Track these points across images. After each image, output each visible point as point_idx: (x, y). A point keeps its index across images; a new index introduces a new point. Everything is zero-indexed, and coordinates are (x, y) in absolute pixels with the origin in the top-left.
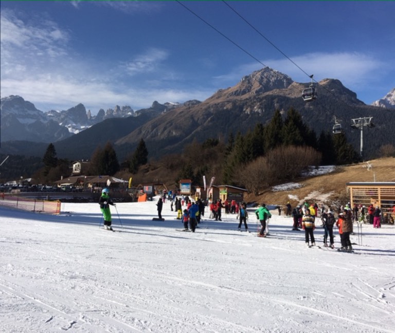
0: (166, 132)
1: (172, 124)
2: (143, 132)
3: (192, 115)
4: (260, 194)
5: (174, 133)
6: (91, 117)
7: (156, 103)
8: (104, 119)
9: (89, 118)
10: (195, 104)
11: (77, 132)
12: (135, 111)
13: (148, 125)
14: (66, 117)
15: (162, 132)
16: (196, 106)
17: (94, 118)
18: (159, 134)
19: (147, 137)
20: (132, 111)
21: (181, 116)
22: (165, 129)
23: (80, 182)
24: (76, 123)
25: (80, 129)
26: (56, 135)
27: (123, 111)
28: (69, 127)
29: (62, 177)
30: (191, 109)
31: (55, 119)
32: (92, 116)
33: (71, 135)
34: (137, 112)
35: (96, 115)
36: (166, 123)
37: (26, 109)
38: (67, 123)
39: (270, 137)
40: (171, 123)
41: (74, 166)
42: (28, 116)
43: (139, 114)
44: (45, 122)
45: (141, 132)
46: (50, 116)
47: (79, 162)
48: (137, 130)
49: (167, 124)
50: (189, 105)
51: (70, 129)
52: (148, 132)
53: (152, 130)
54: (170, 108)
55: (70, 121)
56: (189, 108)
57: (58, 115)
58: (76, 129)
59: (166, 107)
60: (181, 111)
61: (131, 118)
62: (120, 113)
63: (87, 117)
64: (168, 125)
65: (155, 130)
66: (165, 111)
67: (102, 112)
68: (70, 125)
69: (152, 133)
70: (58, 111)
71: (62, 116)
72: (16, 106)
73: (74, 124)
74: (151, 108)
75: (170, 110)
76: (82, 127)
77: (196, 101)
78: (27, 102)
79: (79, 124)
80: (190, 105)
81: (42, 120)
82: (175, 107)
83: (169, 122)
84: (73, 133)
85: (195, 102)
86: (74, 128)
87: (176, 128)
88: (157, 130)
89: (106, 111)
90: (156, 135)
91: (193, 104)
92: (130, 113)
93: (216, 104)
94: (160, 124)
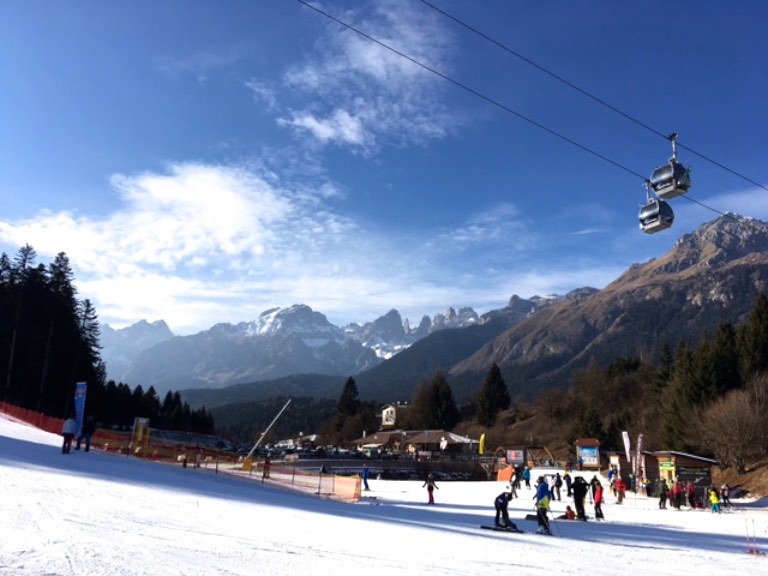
0: (537, 348)
1: (546, 334)
2: (497, 350)
3: (583, 316)
4: (750, 471)
5: (552, 350)
6: (410, 330)
7: (515, 298)
8: (430, 332)
9: (406, 331)
10: (588, 294)
11: (388, 356)
12: (479, 315)
13: (504, 337)
14: (372, 332)
15: (530, 349)
16: (589, 298)
17: (414, 332)
18: (525, 352)
19: (504, 359)
20: (475, 315)
21: (563, 319)
22: (534, 342)
23: (393, 442)
24: (387, 342)
25: (393, 351)
26: (357, 362)
27: (460, 317)
28: (377, 348)
29: (364, 433)
30: (581, 304)
31: (355, 337)
32: (412, 327)
33: (380, 362)
34: (485, 316)
35: (418, 326)
36: (535, 332)
37: (314, 325)
38: (373, 342)
39: (751, 350)
40: (544, 331)
41: (385, 412)
42: (318, 335)
43: (488, 319)
44: (342, 343)
45: (492, 351)
46: (348, 333)
47: (394, 406)
48: (485, 348)
49: (538, 333)
50: (575, 297)
51: (378, 353)
52: (505, 349)
53: (511, 347)
54: (541, 304)
55: (379, 339)
56: (577, 302)
57: (360, 330)
58: (388, 351)
59: (534, 304)
60: (561, 309)
61: (474, 326)
62: (456, 320)
63: (403, 332)
64: (539, 337)
65: (516, 346)
66: (533, 311)
67: (426, 320)
68: (378, 345)
69: (510, 352)
70: (360, 324)
71: (367, 332)
72: (301, 320)
73: (384, 344)
74: (507, 308)
75: (541, 308)
76: (397, 348)
77: (588, 288)
78: (317, 313)
79: (391, 343)
80: (579, 298)
81: (337, 340)
82: (550, 303)
83: (542, 331)
84: (383, 359)
85: (587, 292)
86: (384, 349)
87: (555, 340)
88: (521, 346)
89: (432, 319)
90: (519, 354)
91: (583, 295)
92: (472, 320)
93: (628, 292)
94: (524, 335)
